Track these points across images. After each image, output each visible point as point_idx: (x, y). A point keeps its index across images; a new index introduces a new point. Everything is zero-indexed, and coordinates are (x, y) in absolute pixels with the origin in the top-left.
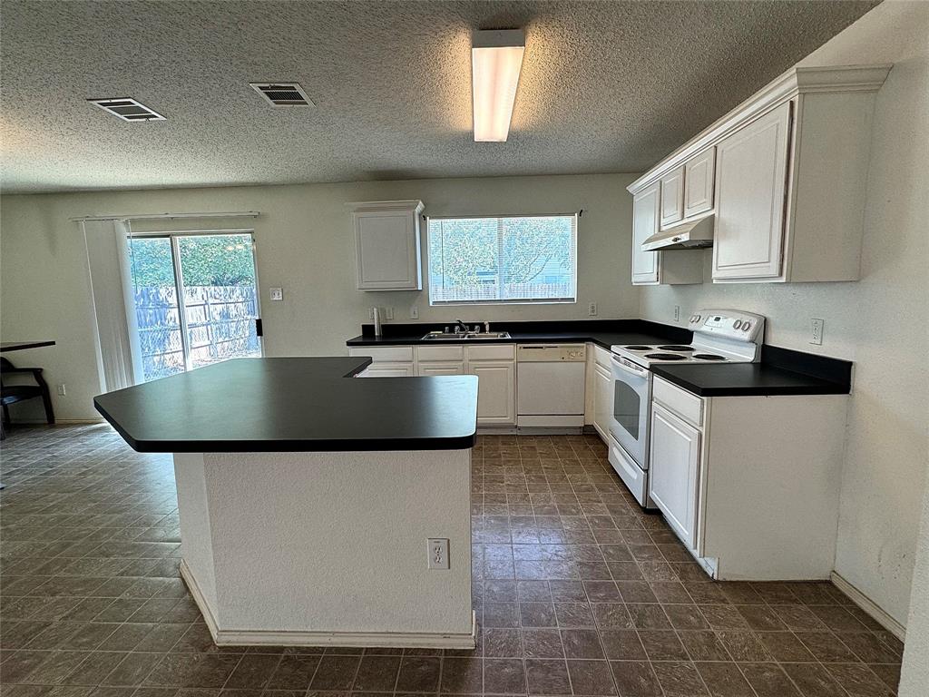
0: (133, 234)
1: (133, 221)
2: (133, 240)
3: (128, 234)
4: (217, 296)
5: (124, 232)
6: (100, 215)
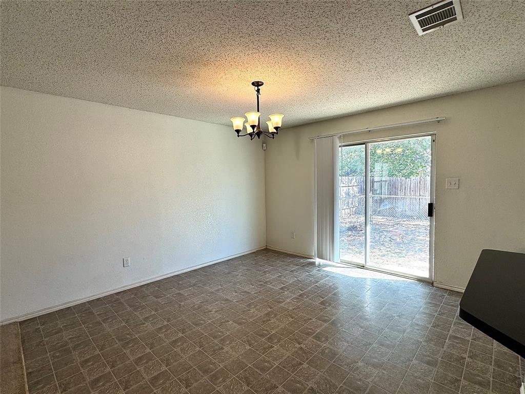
0: (343, 144)
1: (344, 136)
2: (343, 148)
3: (340, 144)
4: (345, 183)
5: (338, 143)
6: (324, 134)
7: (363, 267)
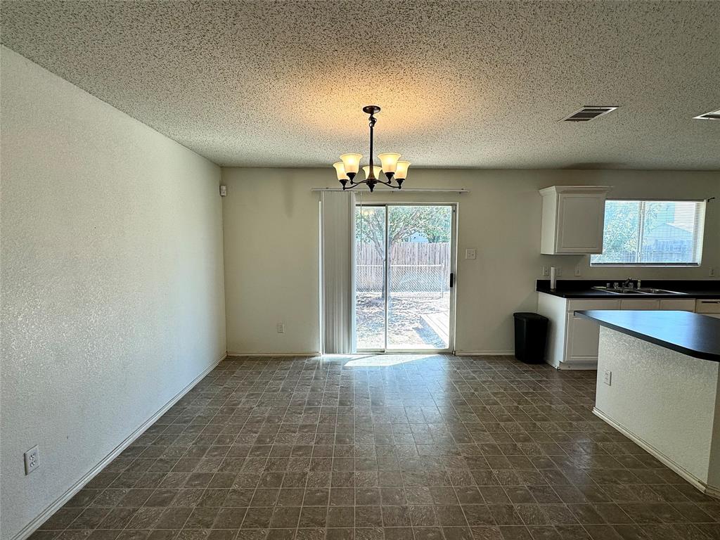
1: (363, 193)
3: (357, 203)
5: (355, 201)
7: (382, 352)
